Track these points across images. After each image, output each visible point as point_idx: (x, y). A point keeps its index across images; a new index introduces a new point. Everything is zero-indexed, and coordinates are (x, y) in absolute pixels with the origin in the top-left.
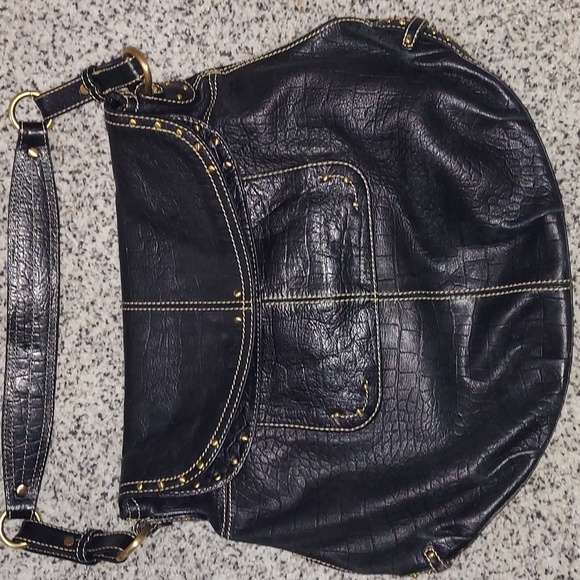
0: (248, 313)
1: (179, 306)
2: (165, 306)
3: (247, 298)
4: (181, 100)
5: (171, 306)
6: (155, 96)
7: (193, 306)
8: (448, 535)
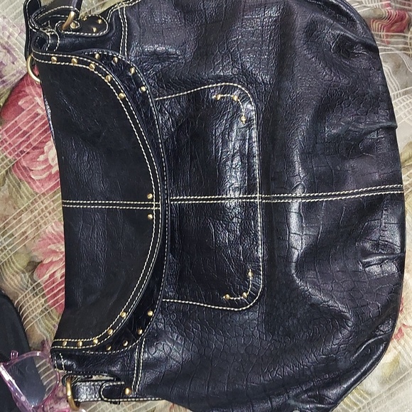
0: (157, 211)
1: (105, 204)
2: (94, 204)
3: (157, 200)
4: (96, 33)
5: (98, 204)
6: (73, 30)
7: (116, 204)
8: (313, 402)
